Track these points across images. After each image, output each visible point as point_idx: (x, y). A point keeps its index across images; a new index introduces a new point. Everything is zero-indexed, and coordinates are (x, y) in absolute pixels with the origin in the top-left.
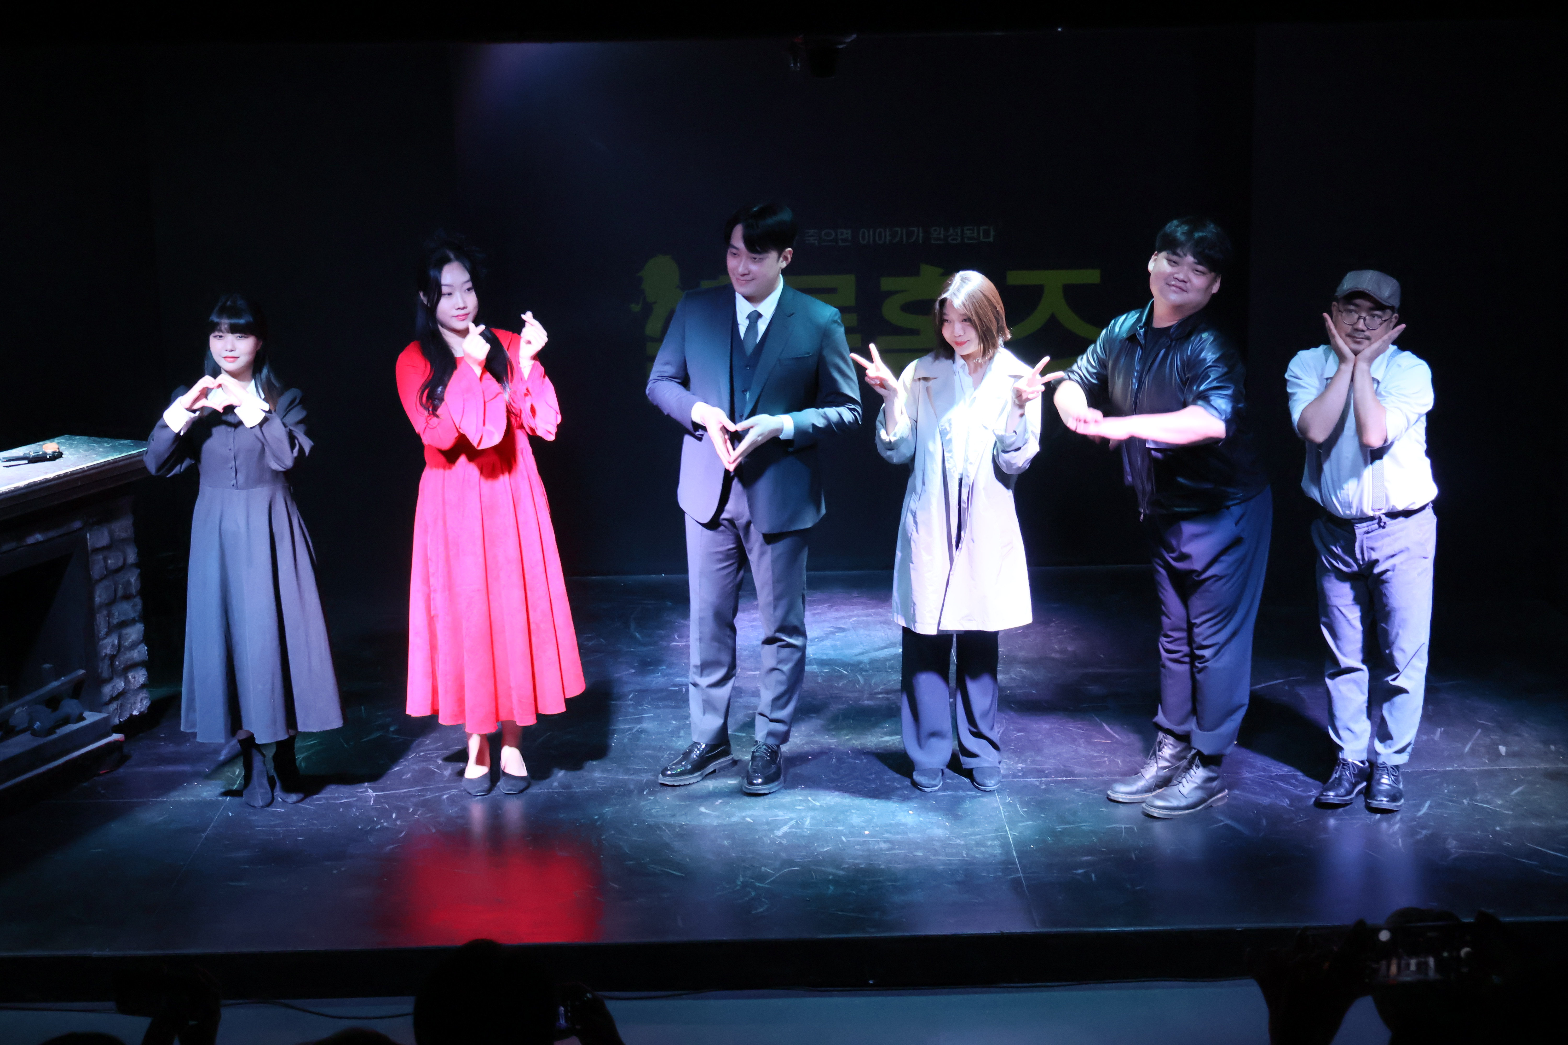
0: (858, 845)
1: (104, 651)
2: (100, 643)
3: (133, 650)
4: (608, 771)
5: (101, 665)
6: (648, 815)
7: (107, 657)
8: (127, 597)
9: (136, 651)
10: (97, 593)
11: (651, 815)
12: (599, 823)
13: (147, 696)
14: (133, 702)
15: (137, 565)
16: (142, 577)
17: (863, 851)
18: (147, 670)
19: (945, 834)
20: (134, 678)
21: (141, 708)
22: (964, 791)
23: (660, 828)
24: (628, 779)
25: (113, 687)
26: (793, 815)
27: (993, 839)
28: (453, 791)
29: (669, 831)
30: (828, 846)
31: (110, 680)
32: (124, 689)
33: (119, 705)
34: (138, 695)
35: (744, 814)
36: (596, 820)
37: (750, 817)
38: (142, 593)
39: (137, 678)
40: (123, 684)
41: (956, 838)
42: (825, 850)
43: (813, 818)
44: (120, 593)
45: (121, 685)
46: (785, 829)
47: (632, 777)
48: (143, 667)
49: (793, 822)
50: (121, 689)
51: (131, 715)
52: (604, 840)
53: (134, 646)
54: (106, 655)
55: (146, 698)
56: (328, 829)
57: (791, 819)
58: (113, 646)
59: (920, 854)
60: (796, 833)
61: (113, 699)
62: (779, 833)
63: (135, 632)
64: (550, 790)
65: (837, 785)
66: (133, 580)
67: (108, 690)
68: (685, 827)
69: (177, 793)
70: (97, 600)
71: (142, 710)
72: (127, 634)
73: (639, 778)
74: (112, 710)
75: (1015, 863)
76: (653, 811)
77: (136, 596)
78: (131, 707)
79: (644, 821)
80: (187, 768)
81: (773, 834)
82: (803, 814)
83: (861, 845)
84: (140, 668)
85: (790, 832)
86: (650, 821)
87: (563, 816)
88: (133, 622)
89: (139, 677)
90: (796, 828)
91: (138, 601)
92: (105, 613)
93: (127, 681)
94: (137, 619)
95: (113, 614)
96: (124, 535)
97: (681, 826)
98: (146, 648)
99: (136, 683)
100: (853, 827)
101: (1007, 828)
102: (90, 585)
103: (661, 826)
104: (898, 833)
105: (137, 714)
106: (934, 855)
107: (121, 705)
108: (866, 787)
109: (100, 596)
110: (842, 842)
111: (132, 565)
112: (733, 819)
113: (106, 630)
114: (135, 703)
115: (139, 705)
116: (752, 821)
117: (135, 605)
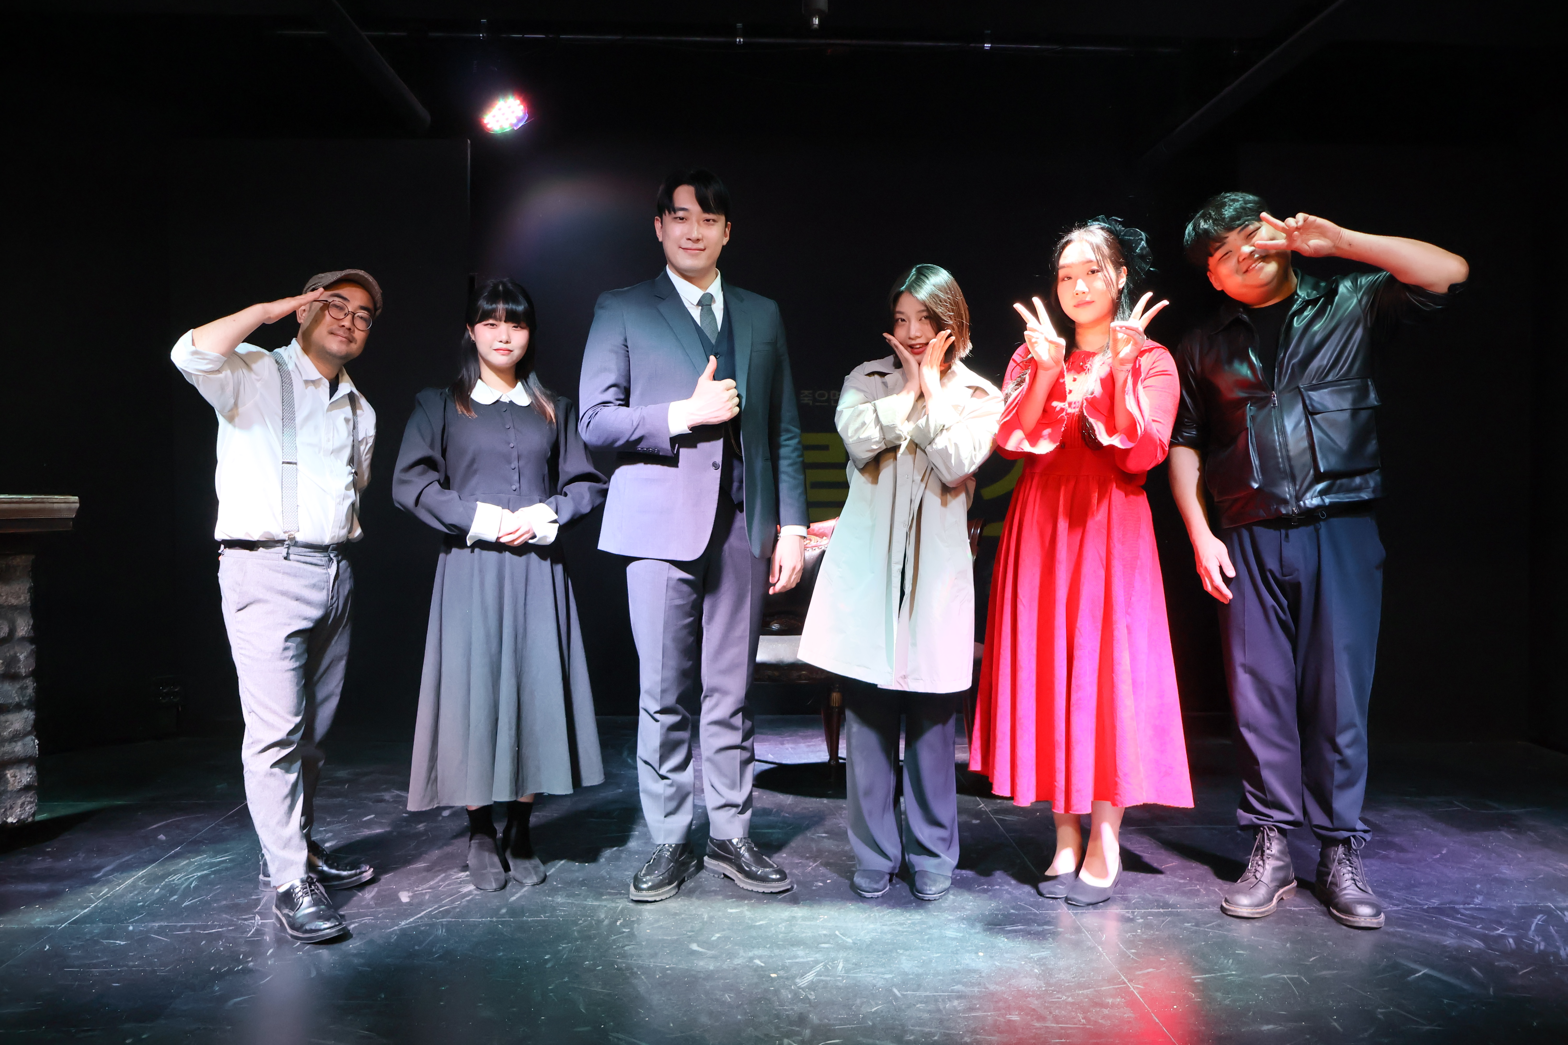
0: (921, 1002)
3: (15, 742)
6: (619, 954)
8: (11, 676)
9: (20, 744)
11: (624, 956)
12: (549, 965)
14: (8, 806)
17: (929, 1012)
18: (37, 770)
23: (634, 974)
27: (1114, 996)
34: (19, 798)
35: (751, 954)
37: (760, 957)
39: (18, 777)
42: (873, 1010)
43: (846, 960)
44: (1, 669)
46: (810, 977)
49: (819, 967)
51: (5, 822)
52: (552, 991)
55: (30, 802)
57: (817, 962)
60: (826, 982)
62: (803, 982)
63: (20, 720)
68: (669, 972)
75: (1163, 1035)
76: (626, 948)
77: (26, 677)
78: (5, 814)
79: (613, 963)
81: (795, 984)
82: (833, 955)
83: (926, 1003)
84: (26, 765)
85: (818, 982)
86: (621, 963)
88: (18, 707)
89: (23, 776)
90: (825, 976)
91: (30, 684)
94: (24, 704)
96: (14, 602)
97: (664, 970)
98: (36, 741)
99: (16, 784)
100: (907, 974)
101: (1123, 977)
103: (636, 970)
105: (14, 821)
110: (896, 998)
111: (23, 639)
112: (737, 961)
114: (11, 808)
115: (18, 811)
116: (763, 965)
117: (23, 688)
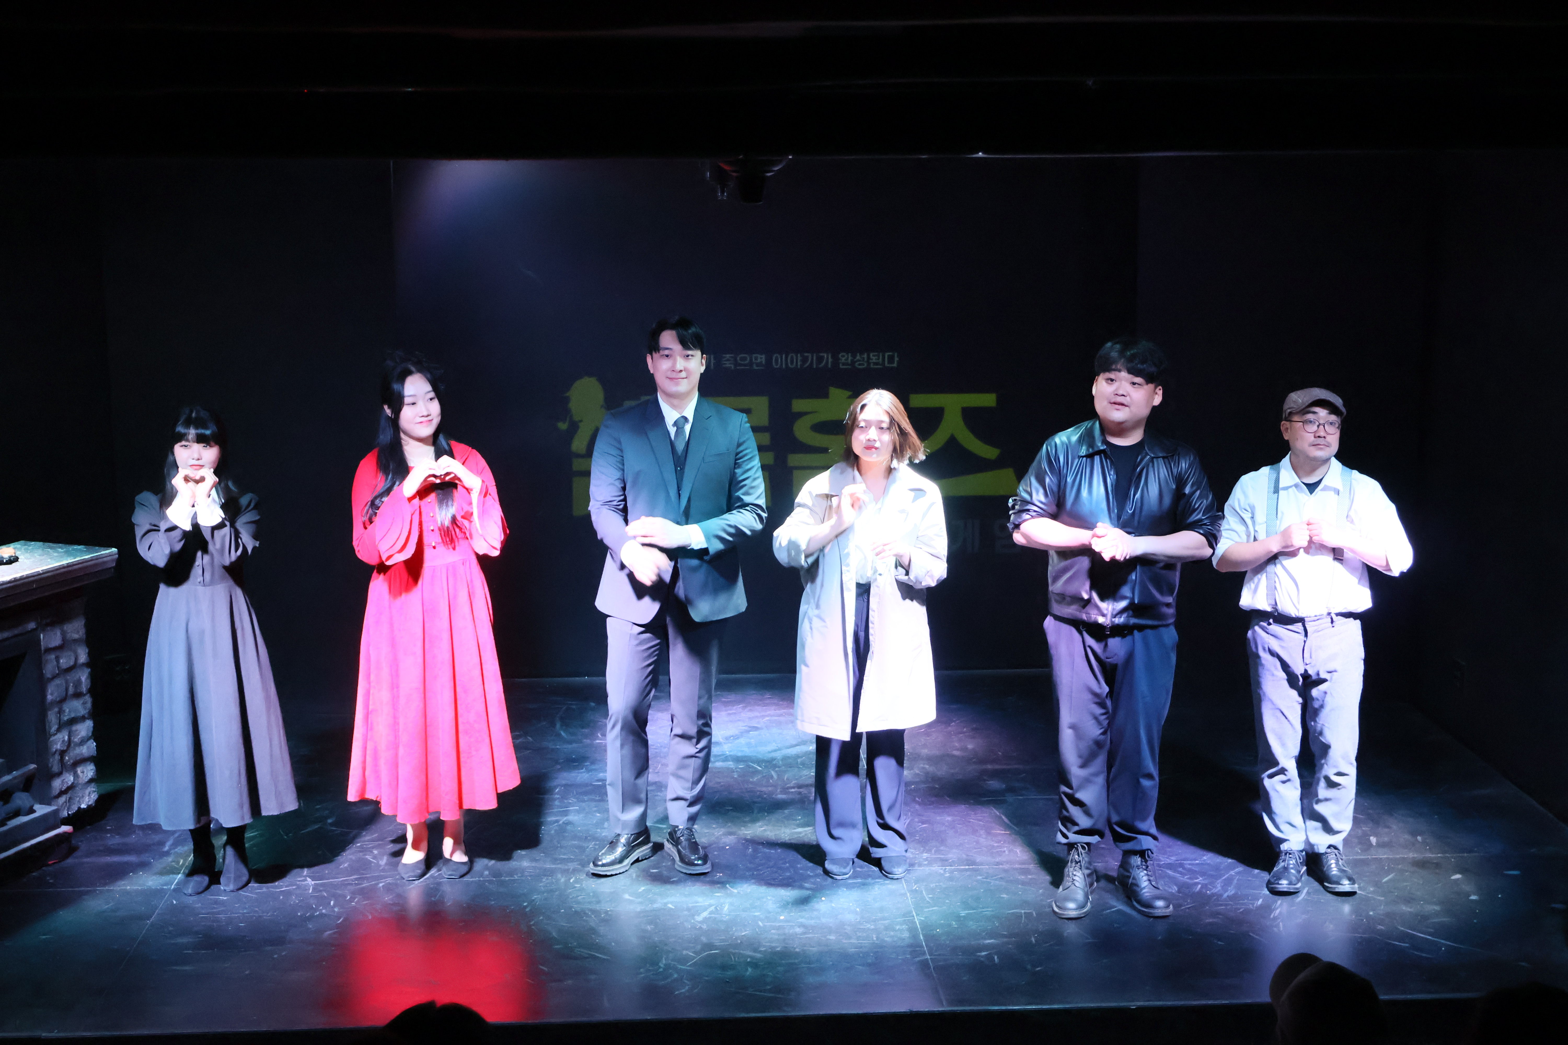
0: (774, 929)
1: (55, 746)
2: (51, 739)
3: (82, 745)
4: (536, 861)
5: (51, 760)
6: (574, 902)
7: (58, 753)
8: (78, 695)
9: (85, 747)
10: (50, 691)
11: (578, 903)
12: (528, 910)
13: (94, 790)
14: (81, 795)
15: (87, 665)
16: (93, 677)
17: (779, 935)
18: (96, 765)
19: (857, 919)
20: (83, 772)
21: (89, 801)
22: (873, 879)
23: (586, 914)
24: (556, 868)
25: (63, 781)
26: (712, 902)
27: (901, 925)
28: (389, 880)
29: (595, 917)
30: (746, 931)
31: (60, 774)
32: (73, 783)
33: (68, 799)
34: (86, 788)
35: (665, 901)
36: (526, 907)
37: (671, 903)
38: (91, 691)
39: (85, 773)
40: (72, 778)
41: (866, 922)
42: (743, 934)
43: (731, 904)
44: (71, 690)
45: (70, 779)
46: (705, 914)
47: (559, 866)
48: (91, 762)
49: (712, 908)
50: (70, 783)
51: (79, 808)
52: (533, 925)
53: (83, 742)
54: (56, 751)
55: (94, 791)
56: (269, 916)
57: (710, 906)
58: (63, 741)
59: (832, 937)
60: (715, 918)
61: (62, 793)
62: (699, 918)
63: (85, 729)
64: (481, 879)
65: (753, 874)
66: (83, 679)
67: (57, 784)
68: (609, 913)
69: (123, 883)
70: (49, 697)
71: (90, 803)
72: (77, 730)
73: (566, 867)
74: (61, 803)
75: (922, 946)
76: (579, 898)
77: (86, 694)
78: (79, 802)
79: (571, 908)
80: (132, 858)
81: (694, 919)
82: (722, 900)
83: (778, 929)
84: (89, 763)
85: (710, 918)
86: (577, 907)
87: (493, 903)
88: (83, 719)
89: (88, 771)
90: (714, 913)
91: (88, 699)
92: (56, 710)
93: (76, 776)
94: (86, 716)
95: (64, 711)
96: (76, 636)
97: (606, 912)
98: (95, 744)
99: (84, 777)
100: (770, 912)
101: (914, 913)
102: (42, 683)
103: (587, 912)
104: (812, 918)
105: (85, 807)
106: (846, 939)
107: (70, 798)
108: (781, 876)
109: (52, 694)
110: (759, 926)
111: (83, 664)
112: (655, 906)
113: (57, 727)
114: (83, 796)
115: (87, 799)
116: (673, 907)
117: (85, 703)
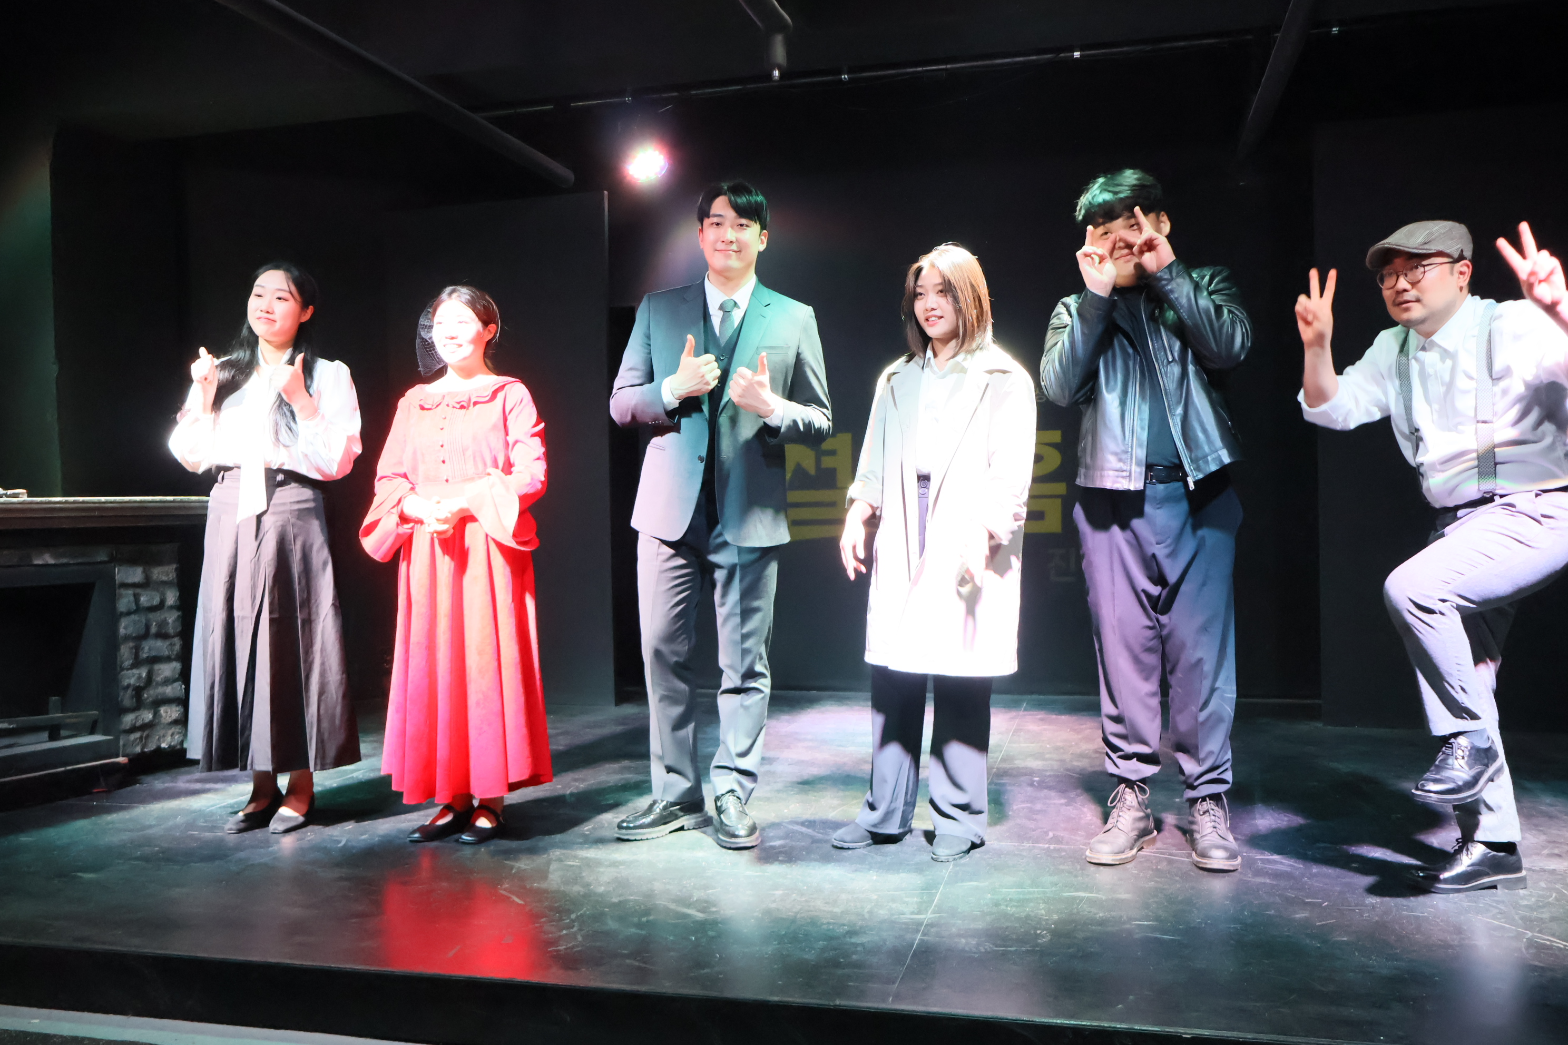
1: (128, 681)
2: (123, 673)
3: (166, 685)
5: (122, 693)
7: (131, 688)
8: (162, 635)
9: (170, 687)
10: (123, 625)
15: (176, 608)
21: (171, 742)
25: (136, 718)
31: (132, 710)
32: (151, 721)
33: (144, 736)
38: (181, 634)
39: (169, 713)
44: (153, 629)
45: (148, 716)
48: (178, 704)
50: (147, 721)
51: (158, 747)
53: (167, 682)
54: (129, 686)
55: (179, 733)
58: (140, 677)
61: (133, 729)
63: (167, 670)
66: (170, 621)
67: (129, 719)
70: (122, 631)
72: (159, 670)
74: (132, 738)
77: (173, 637)
78: (159, 739)
84: (175, 704)
88: (167, 659)
92: (131, 644)
93: (156, 714)
94: (173, 657)
95: (143, 648)
96: (164, 578)
99: (168, 718)
102: (115, 617)
105: (167, 747)
109: (125, 628)
111: (171, 607)
113: (131, 661)
114: (164, 736)
115: (169, 739)
117: (172, 645)
